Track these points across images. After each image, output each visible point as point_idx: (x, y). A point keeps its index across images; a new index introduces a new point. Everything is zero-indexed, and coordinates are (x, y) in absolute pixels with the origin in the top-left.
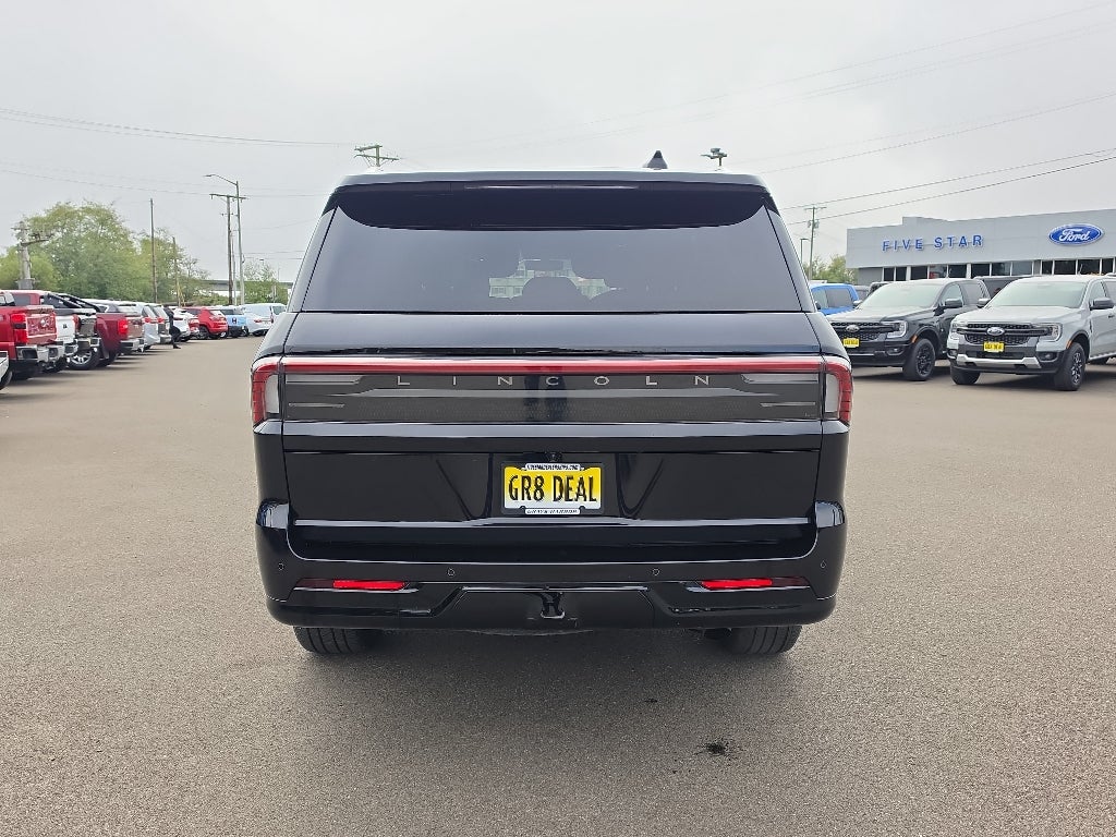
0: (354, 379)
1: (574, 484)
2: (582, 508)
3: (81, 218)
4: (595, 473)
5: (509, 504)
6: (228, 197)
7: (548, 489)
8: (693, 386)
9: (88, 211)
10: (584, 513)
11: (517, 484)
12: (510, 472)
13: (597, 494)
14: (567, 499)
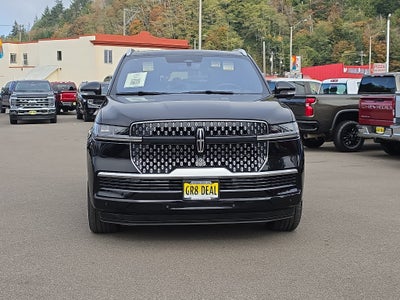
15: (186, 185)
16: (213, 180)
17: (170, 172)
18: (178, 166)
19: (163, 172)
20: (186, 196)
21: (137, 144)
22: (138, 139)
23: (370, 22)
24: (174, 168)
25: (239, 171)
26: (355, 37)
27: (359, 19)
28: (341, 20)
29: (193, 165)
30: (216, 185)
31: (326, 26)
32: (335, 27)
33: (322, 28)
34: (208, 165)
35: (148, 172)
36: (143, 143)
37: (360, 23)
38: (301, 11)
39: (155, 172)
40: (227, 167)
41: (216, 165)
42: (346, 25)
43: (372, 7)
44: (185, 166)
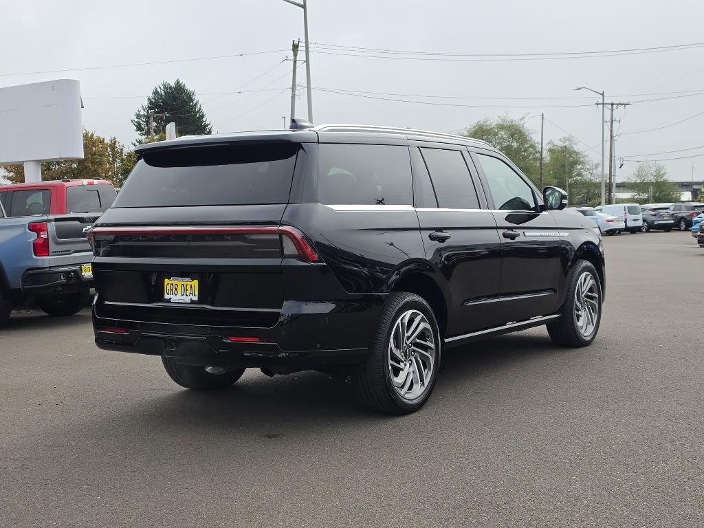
0: (112, 237)
1: (189, 288)
2: (191, 300)
3: (496, 134)
4: (196, 282)
5: (167, 297)
6: (612, 104)
7: (179, 289)
8: (224, 241)
9: (501, 127)
10: (193, 302)
11: (169, 287)
12: (167, 281)
13: (197, 294)
14: (187, 295)
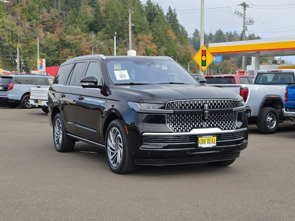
15: (200, 138)
16: (213, 135)
17: (190, 131)
18: (194, 127)
19: (186, 131)
20: (199, 145)
21: (170, 114)
22: (171, 111)
23: (85, 36)
24: (192, 129)
25: (225, 129)
26: (75, 47)
27: (77, 34)
28: (64, 34)
29: (202, 127)
30: (215, 138)
31: (53, 37)
32: (60, 39)
33: (51, 39)
34: (210, 127)
35: (178, 131)
36: (175, 113)
37: (78, 37)
38: (34, 25)
39: (182, 131)
40: (219, 127)
41: (213, 126)
42: (68, 38)
43: (86, 26)
44: (198, 127)
